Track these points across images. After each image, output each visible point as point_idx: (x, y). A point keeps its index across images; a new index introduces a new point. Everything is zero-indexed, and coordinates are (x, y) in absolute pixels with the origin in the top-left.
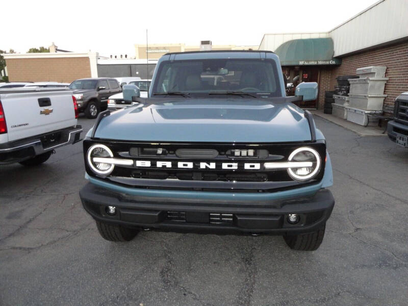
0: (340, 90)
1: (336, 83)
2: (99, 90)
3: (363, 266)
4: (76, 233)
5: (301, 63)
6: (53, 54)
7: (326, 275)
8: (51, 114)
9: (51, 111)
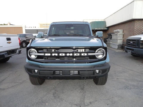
0: (109, 38)
1: (107, 36)
2: (26, 38)
3: (120, 89)
4: (21, 83)
5: (96, 29)
6: (9, 26)
7: (108, 92)
8: (11, 43)
9: (11, 42)
